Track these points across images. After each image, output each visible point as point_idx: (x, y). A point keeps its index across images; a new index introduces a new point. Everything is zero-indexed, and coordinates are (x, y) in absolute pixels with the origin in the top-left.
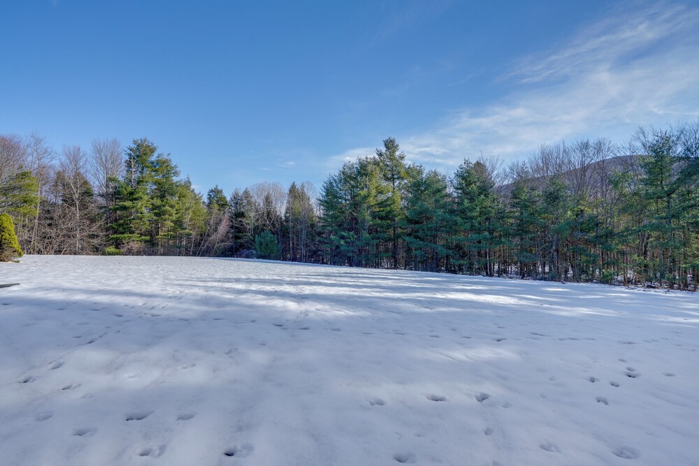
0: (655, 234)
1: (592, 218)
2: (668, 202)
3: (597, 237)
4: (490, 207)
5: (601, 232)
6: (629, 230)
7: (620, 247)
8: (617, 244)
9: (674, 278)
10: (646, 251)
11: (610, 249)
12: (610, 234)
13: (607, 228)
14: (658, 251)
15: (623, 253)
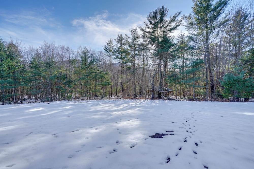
0: (83, 81)
1: (64, 75)
2: (87, 71)
3: (66, 82)
4: (15, 66)
5: (67, 80)
6: (76, 80)
7: (74, 86)
8: (73, 85)
9: (88, 96)
10: (81, 87)
11: (71, 87)
12: (70, 81)
13: (70, 79)
14: (84, 87)
15: (75, 88)
